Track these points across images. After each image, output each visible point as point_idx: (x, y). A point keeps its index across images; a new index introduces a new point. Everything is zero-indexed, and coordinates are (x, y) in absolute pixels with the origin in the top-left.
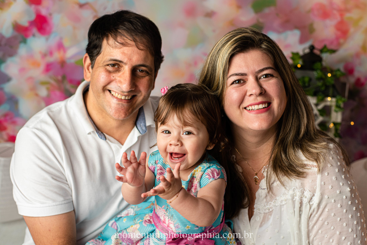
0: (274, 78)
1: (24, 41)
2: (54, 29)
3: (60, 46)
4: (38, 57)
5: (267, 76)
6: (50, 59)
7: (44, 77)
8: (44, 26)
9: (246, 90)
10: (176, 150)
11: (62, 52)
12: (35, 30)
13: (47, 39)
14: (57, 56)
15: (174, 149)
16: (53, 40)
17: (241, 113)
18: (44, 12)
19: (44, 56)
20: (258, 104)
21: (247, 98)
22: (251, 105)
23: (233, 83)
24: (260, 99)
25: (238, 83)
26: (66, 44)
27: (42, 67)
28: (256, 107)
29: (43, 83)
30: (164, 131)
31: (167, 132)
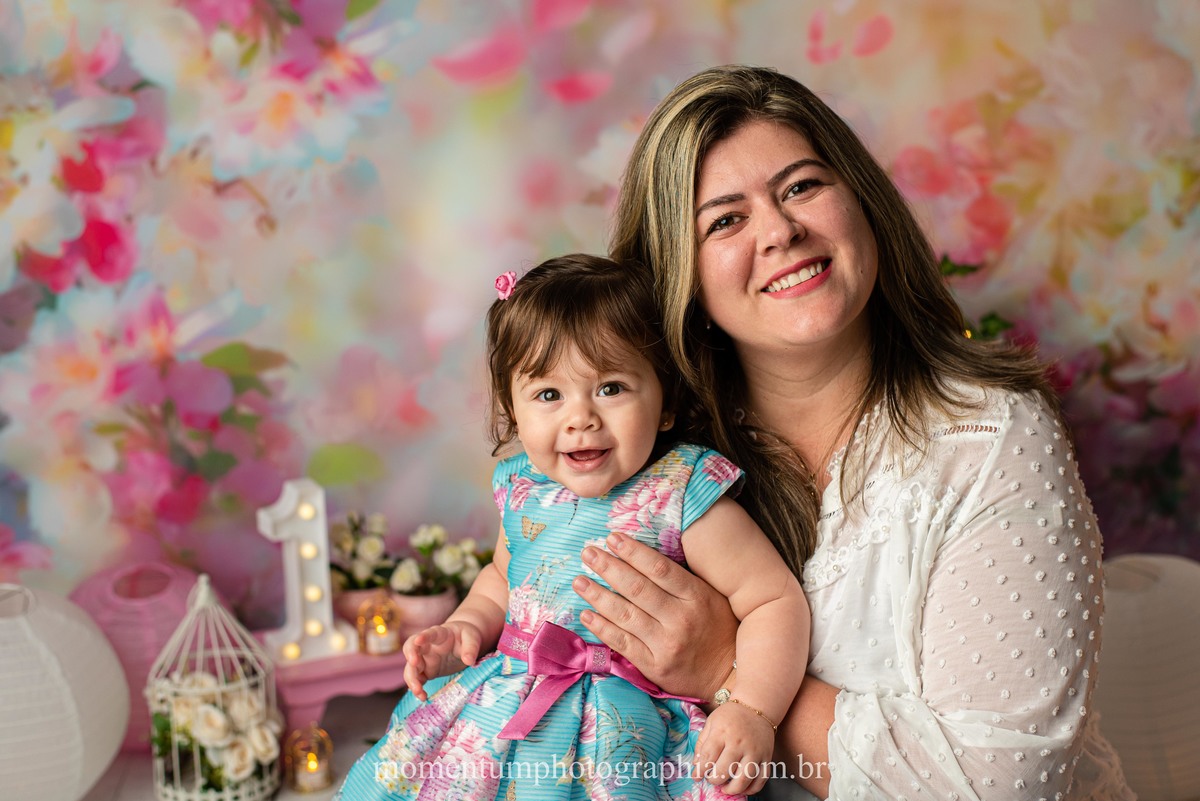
0: (825, 188)
1: (50, 303)
2: (141, 262)
3: (158, 313)
4: (91, 350)
5: (803, 186)
6: (126, 354)
7: (107, 411)
8: (111, 253)
9: (751, 240)
10: (588, 441)
11: (163, 330)
12: (81, 268)
13: (118, 294)
14: (148, 343)
15: (581, 441)
16: (135, 295)
17: (755, 306)
18: (109, 212)
19: (109, 344)
20: (796, 270)
21: (759, 258)
22: (777, 278)
23: (713, 229)
24: (795, 257)
25: (727, 224)
26: (176, 304)
27: (103, 379)
28: (792, 280)
29: (104, 429)
30: (540, 394)
31: (549, 395)
